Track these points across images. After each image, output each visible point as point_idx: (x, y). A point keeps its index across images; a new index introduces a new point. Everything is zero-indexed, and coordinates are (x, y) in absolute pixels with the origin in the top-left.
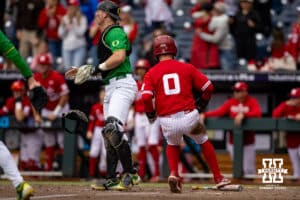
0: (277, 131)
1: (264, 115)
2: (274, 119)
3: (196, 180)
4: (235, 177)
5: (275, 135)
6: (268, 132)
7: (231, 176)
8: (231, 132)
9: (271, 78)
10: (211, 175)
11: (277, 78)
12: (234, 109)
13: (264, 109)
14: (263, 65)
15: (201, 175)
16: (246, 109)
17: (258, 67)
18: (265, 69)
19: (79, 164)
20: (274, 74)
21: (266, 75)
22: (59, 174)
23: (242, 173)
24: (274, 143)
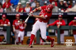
0: (70, 29)
1: (66, 25)
2: (69, 26)
3: (46, 44)
4: (58, 43)
5: (70, 31)
6: (68, 30)
7: (56, 43)
8: (57, 30)
9: (68, 14)
10: (51, 43)
11: (70, 14)
12: (58, 23)
13: (66, 23)
14: (66, 10)
15: (48, 43)
16: (61, 23)
17: (64, 11)
18: (66, 11)
19: (11, 40)
20: (69, 13)
21: (67, 13)
22: (5, 43)
23: (60, 42)
24: (70, 33)
